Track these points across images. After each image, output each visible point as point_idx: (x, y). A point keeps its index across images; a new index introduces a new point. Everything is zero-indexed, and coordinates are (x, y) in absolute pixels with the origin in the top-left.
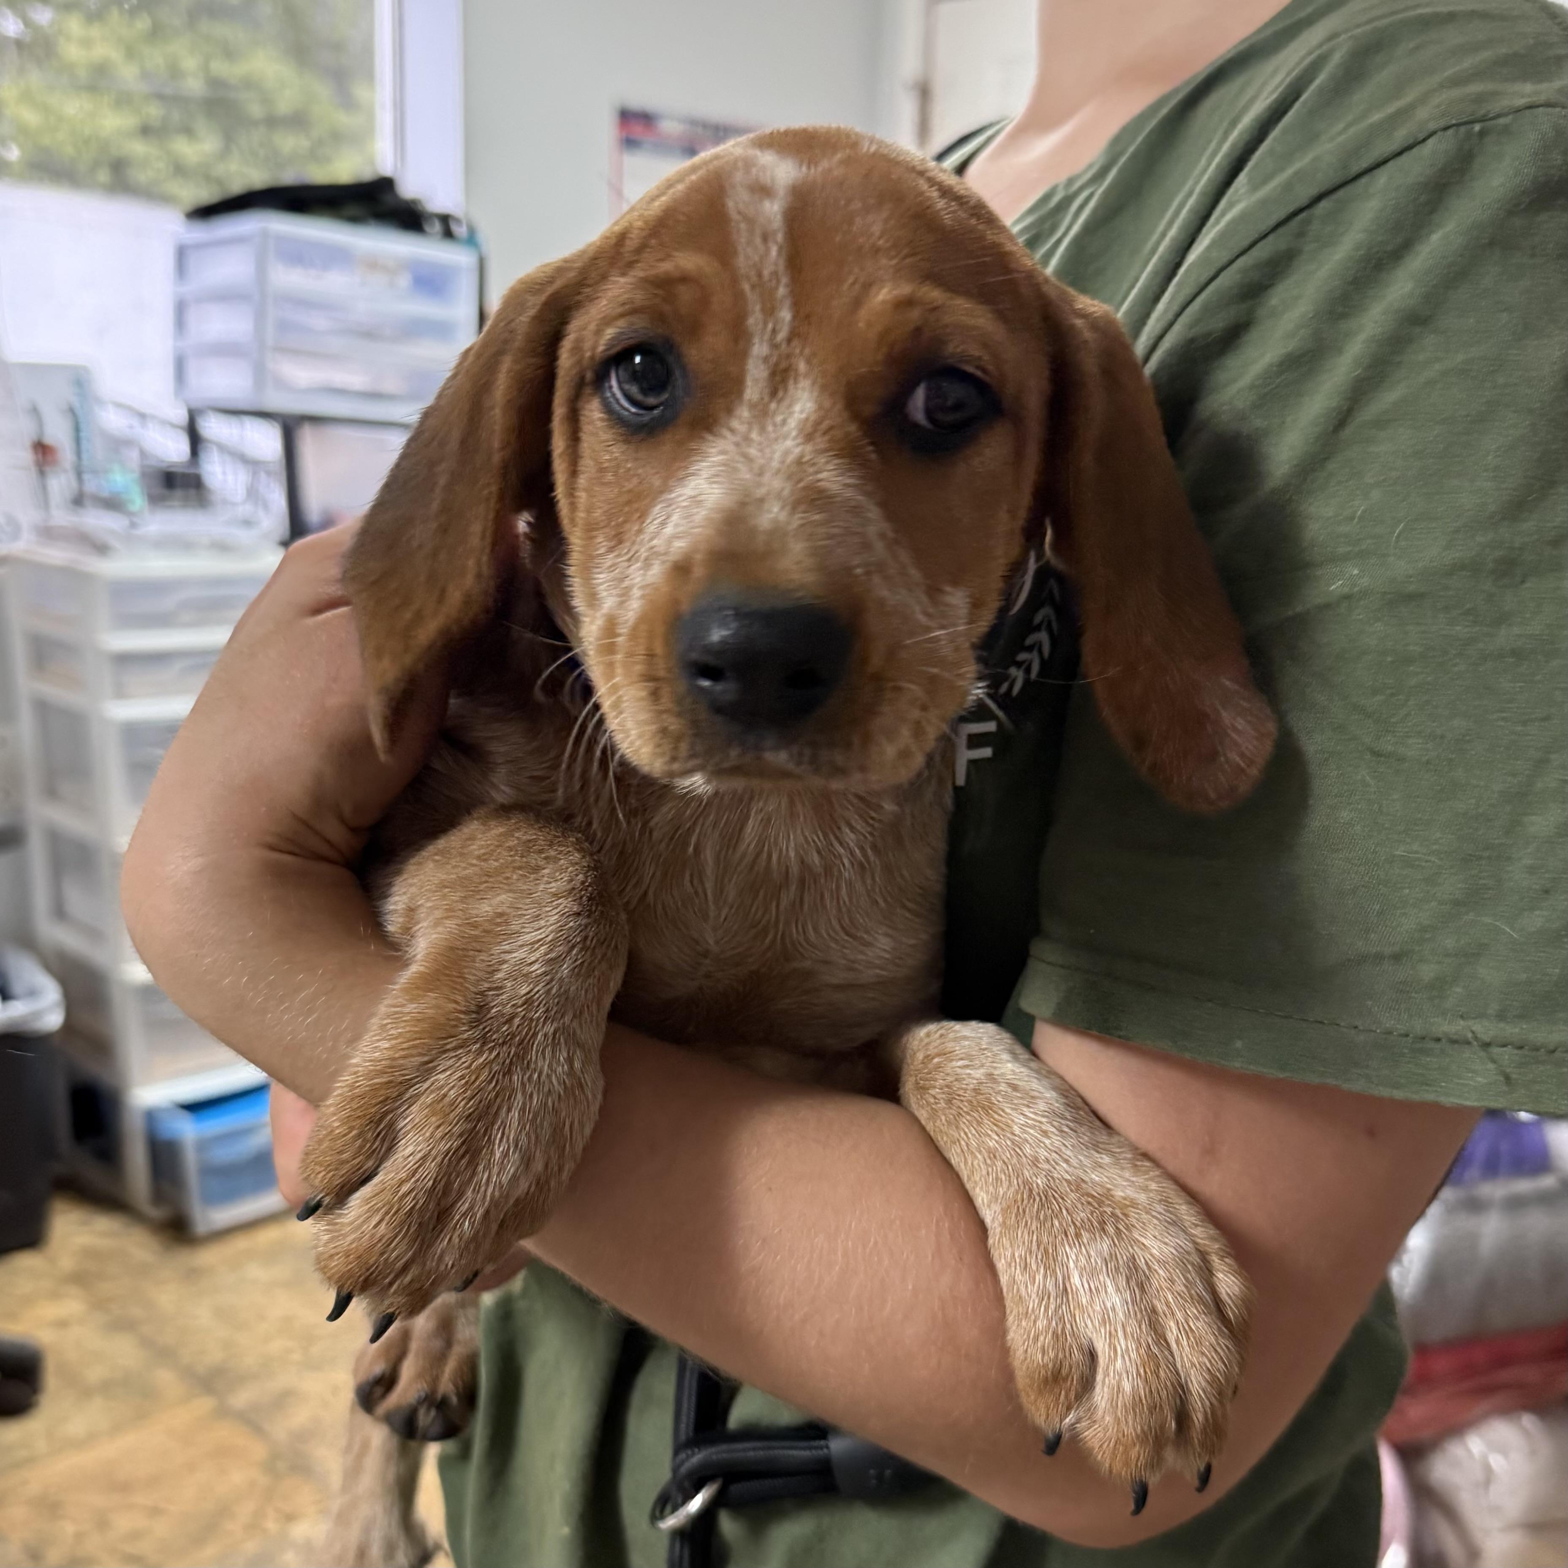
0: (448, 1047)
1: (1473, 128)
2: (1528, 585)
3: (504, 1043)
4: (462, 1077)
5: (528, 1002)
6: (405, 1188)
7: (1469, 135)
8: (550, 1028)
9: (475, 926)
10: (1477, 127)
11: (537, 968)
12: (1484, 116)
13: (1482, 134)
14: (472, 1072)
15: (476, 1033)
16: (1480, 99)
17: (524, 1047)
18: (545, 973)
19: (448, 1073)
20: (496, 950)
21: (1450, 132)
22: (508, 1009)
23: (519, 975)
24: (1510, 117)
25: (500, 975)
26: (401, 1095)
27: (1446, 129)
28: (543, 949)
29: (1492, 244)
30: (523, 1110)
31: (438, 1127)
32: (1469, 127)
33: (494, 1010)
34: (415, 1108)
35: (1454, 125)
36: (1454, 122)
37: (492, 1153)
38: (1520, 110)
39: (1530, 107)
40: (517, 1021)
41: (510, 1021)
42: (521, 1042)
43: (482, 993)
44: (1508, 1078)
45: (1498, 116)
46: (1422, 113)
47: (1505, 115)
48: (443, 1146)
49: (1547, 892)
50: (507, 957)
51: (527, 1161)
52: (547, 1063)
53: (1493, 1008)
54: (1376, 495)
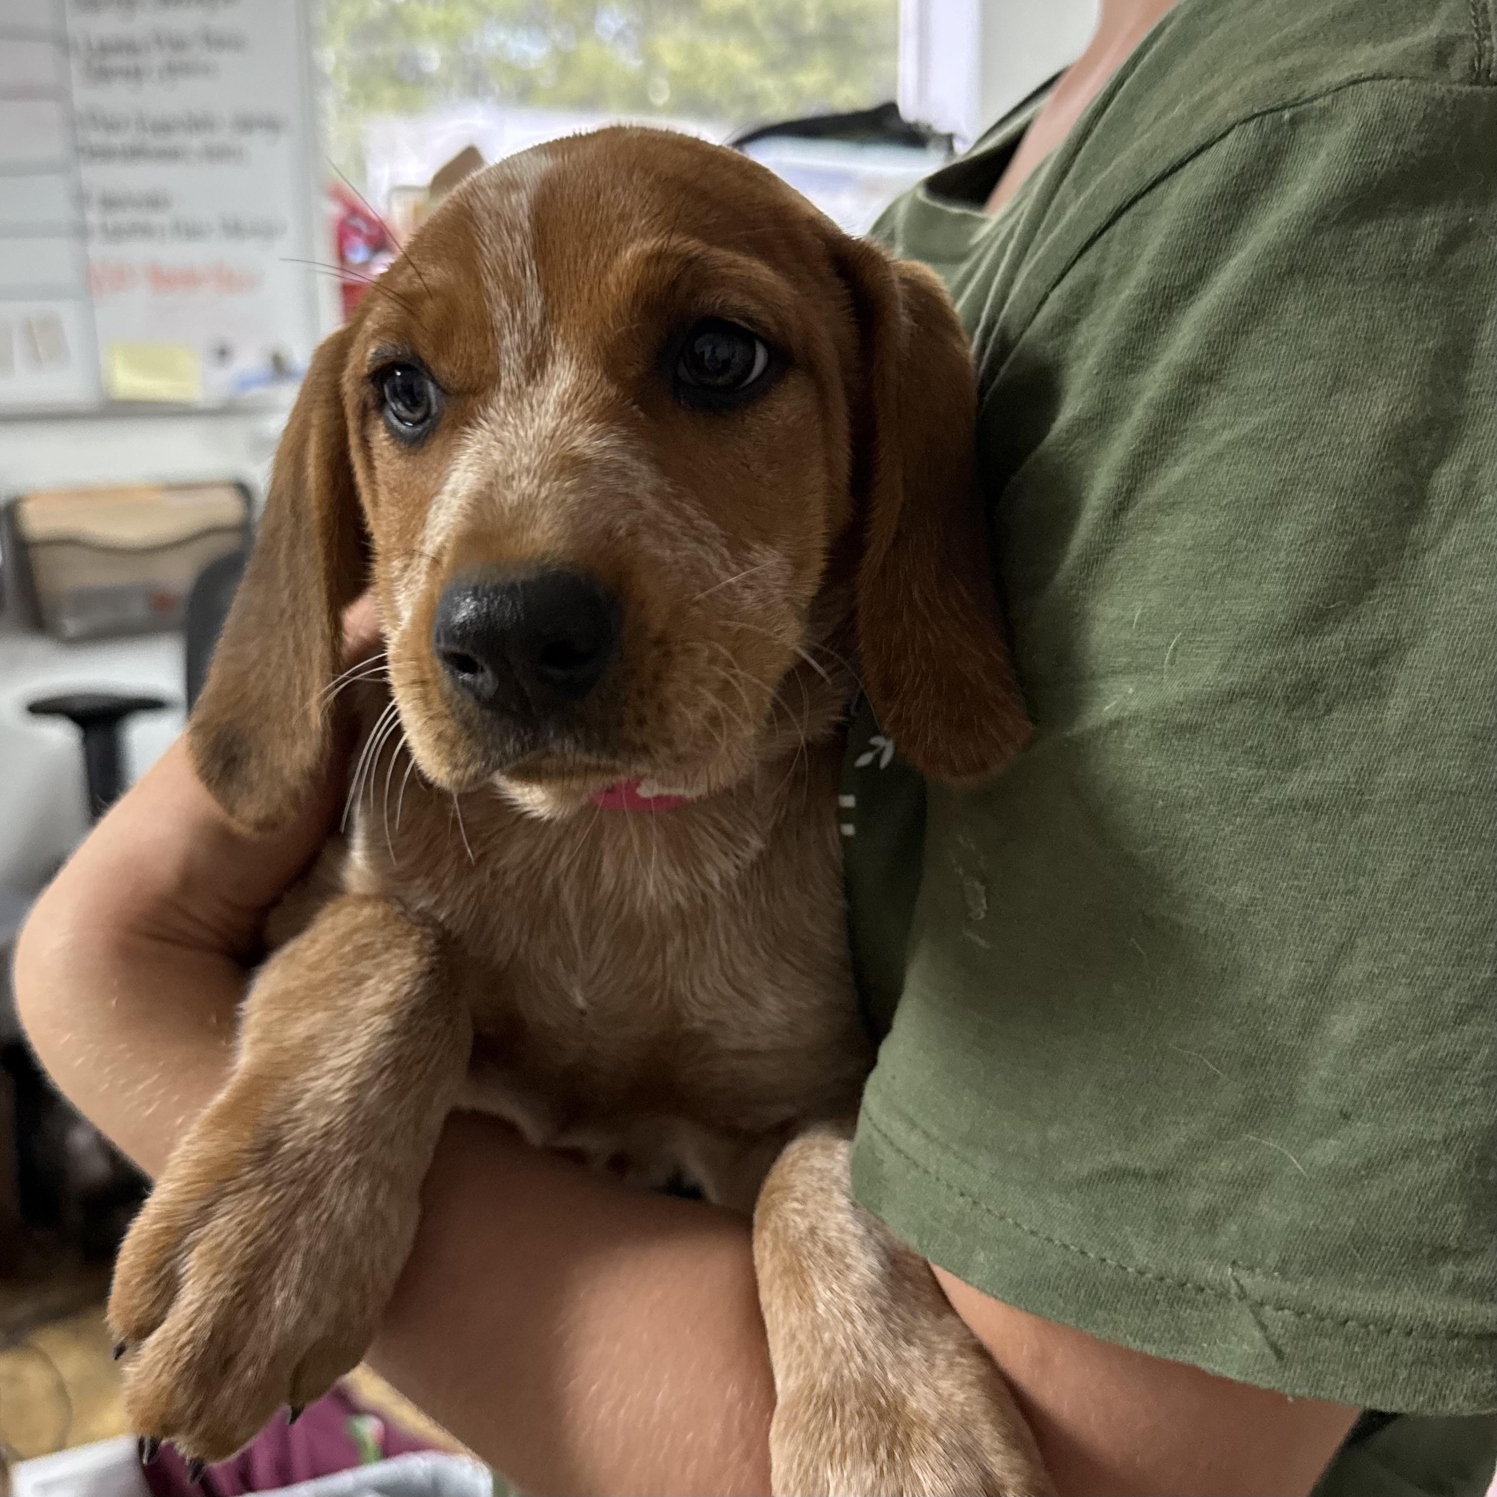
0: (229, 1190)
1: (1282, 117)
2: (1335, 715)
3: (293, 1182)
4: (241, 1222)
5: (328, 1134)
6: (184, 1338)
7: (1277, 127)
8: (351, 1160)
9: (285, 1050)
10: (1287, 115)
11: (339, 1097)
12: (1297, 99)
13: (1294, 122)
14: (254, 1216)
15: (263, 1173)
16: (1292, 75)
17: (316, 1184)
18: (349, 1101)
19: (228, 1217)
20: (302, 1077)
21: (1252, 124)
22: (304, 1142)
23: (318, 1106)
24: (1329, 98)
25: (300, 1106)
26: (180, 1241)
27: (1246, 121)
28: (348, 1076)
29: (1290, 272)
30: (307, 1254)
31: (215, 1275)
32: (1276, 115)
33: (287, 1146)
34: (194, 1254)
35: (1254, 116)
36: (1256, 111)
37: (272, 1301)
38: (1340, 88)
39: (1355, 82)
40: (311, 1157)
41: (303, 1156)
42: (314, 1180)
43: (277, 1127)
44: (1279, 1354)
45: (1315, 98)
46: (1223, 101)
47: (1325, 95)
48: (219, 1296)
49: (1346, 1116)
50: (311, 1084)
51: (313, 1306)
52: (344, 1198)
53: (1272, 1259)
54: (1155, 597)
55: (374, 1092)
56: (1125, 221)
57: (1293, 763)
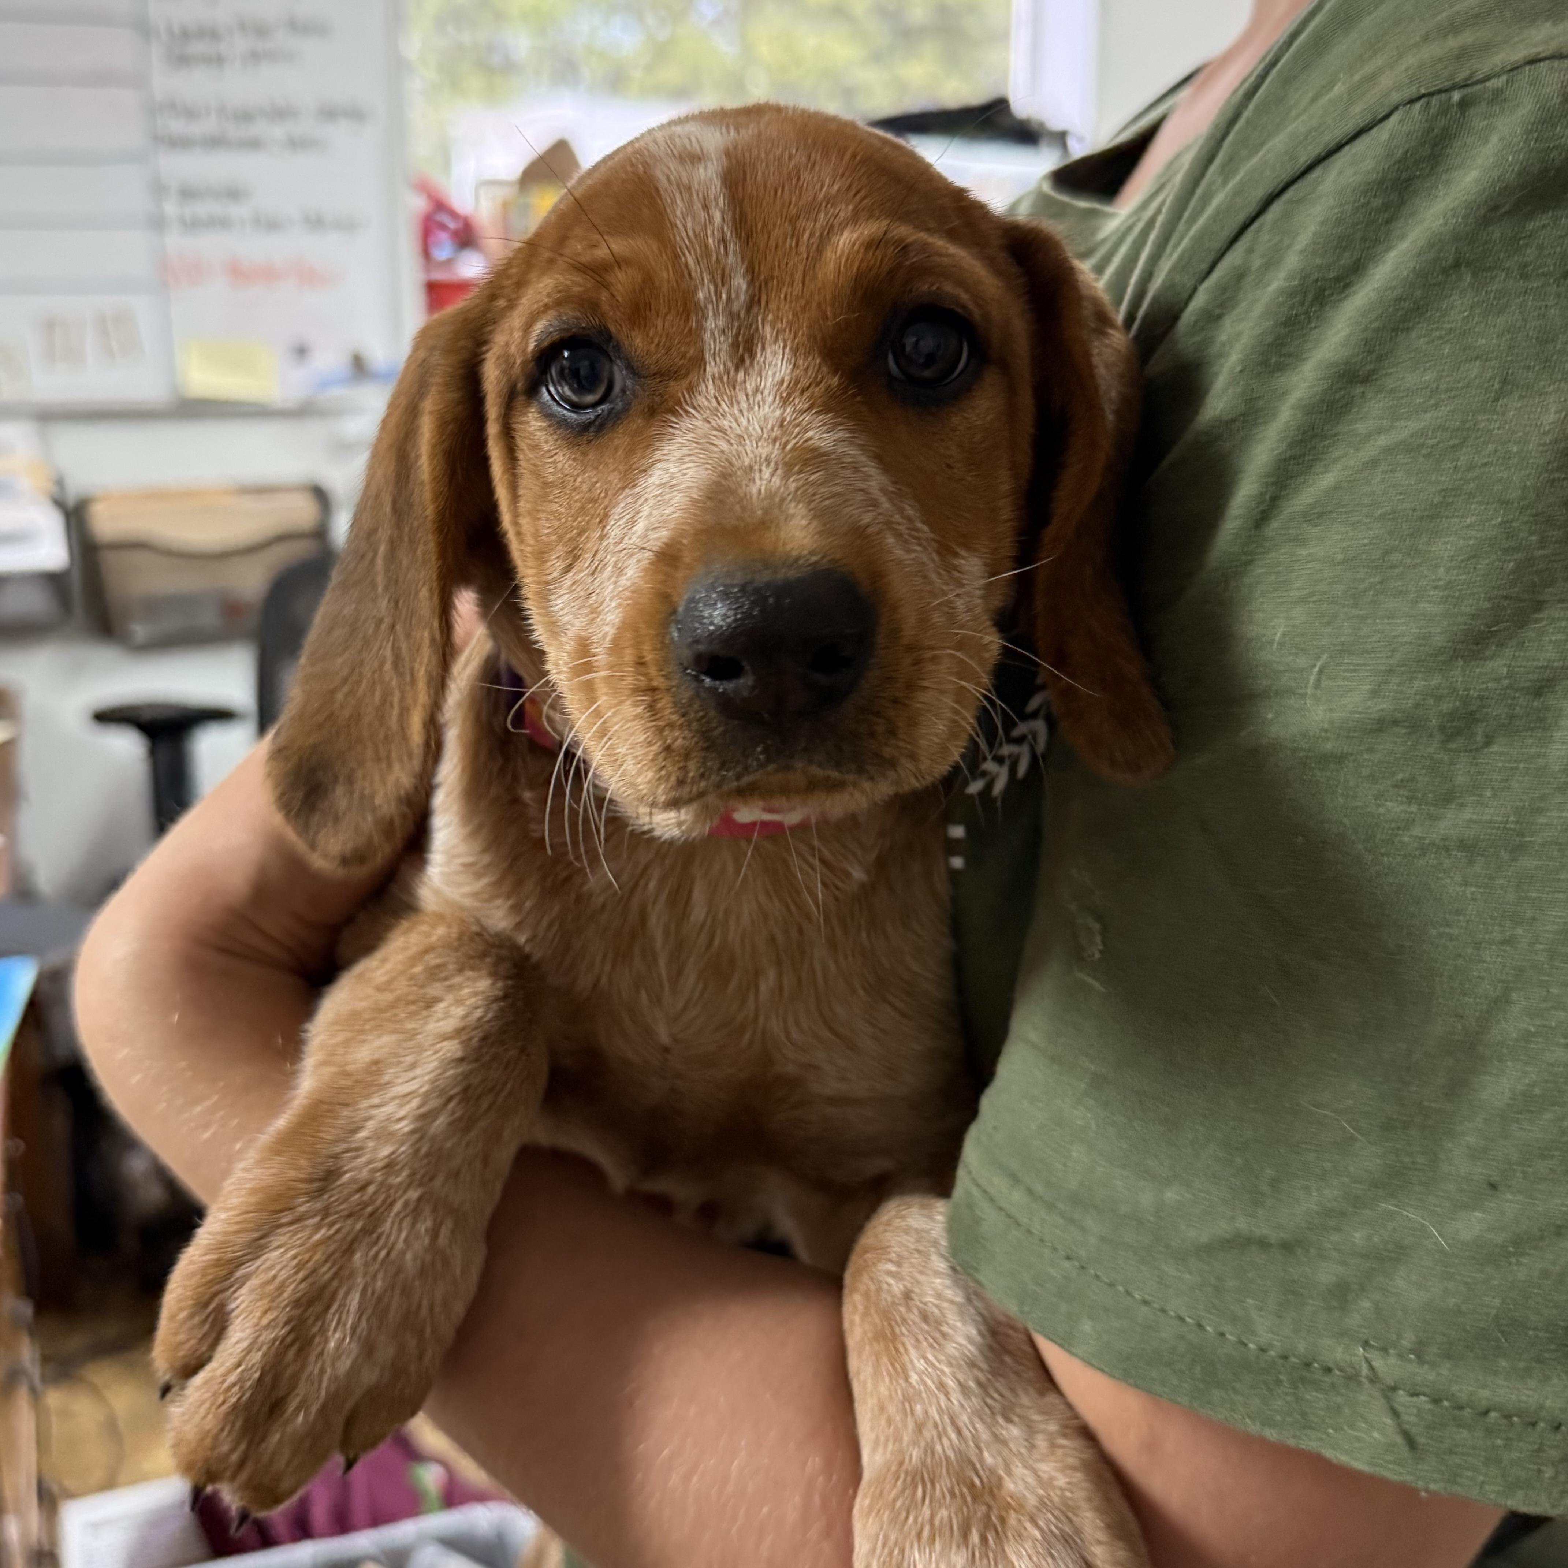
0: (283, 1221)
1: (1450, 98)
2: (1495, 748)
3: (350, 1215)
4: (294, 1257)
5: (390, 1166)
6: (232, 1378)
7: (1445, 110)
8: (413, 1194)
9: (348, 1074)
10: (1456, 96)
11: (405, 1127)
12: (1467, 79)
13: (1464, 104)
14: (308, 1251)
15: (318, 1205)
16: (1462, 55)
17: (375, 1220)
18: (413, 1132)
19: (282, 1250)
20: (364, 1104)
21: (1418, 106)
22: (364, 1174)
23: (382, 1135)
24: (1504, 78)
25: (363, 1134)
26: (231, 1273)
27: (1412, 101)
28: (415, 1103)
29: (1457, 265)
30: (364, 1290)
31: (265, 1312)
32: (1444, 96)
33: (347, 1176)
34: (244, 1291)
35: (1423, 96)
36: (1423, 91)
37: (326, 1341)
38: (1517, 68)
39: (1533, 61)
40: (371, 1189)
41: (363, 1188)
42: (372, 1214)
43: (336, 1157)
44: (1411, 1442)
45: (1488, 78)
46: (1386, 81)
47: (1497, 75)
48: (268, 1336)
49: (1493, 1186)
50: (375, 1112)
51: (368, 1350)
52: (403, 1235)
53: (1408, 1339)
54: (1299, 614)
55: (441, 1122)
56: (1276, 208)
57: (1447, 798)
